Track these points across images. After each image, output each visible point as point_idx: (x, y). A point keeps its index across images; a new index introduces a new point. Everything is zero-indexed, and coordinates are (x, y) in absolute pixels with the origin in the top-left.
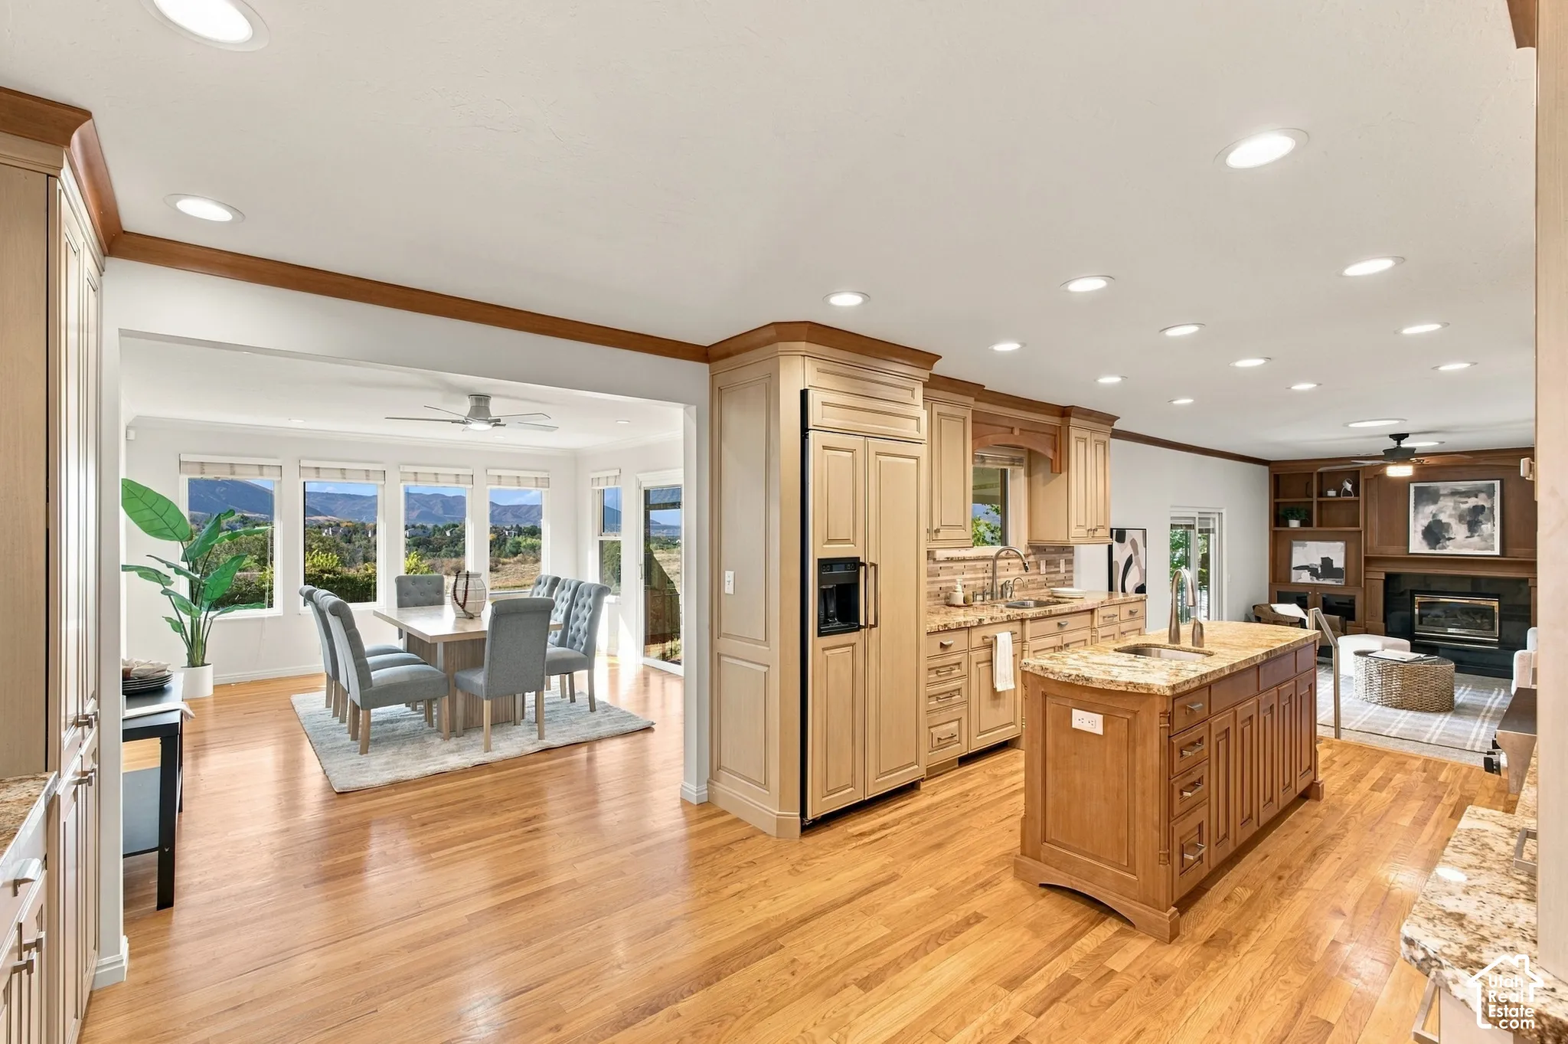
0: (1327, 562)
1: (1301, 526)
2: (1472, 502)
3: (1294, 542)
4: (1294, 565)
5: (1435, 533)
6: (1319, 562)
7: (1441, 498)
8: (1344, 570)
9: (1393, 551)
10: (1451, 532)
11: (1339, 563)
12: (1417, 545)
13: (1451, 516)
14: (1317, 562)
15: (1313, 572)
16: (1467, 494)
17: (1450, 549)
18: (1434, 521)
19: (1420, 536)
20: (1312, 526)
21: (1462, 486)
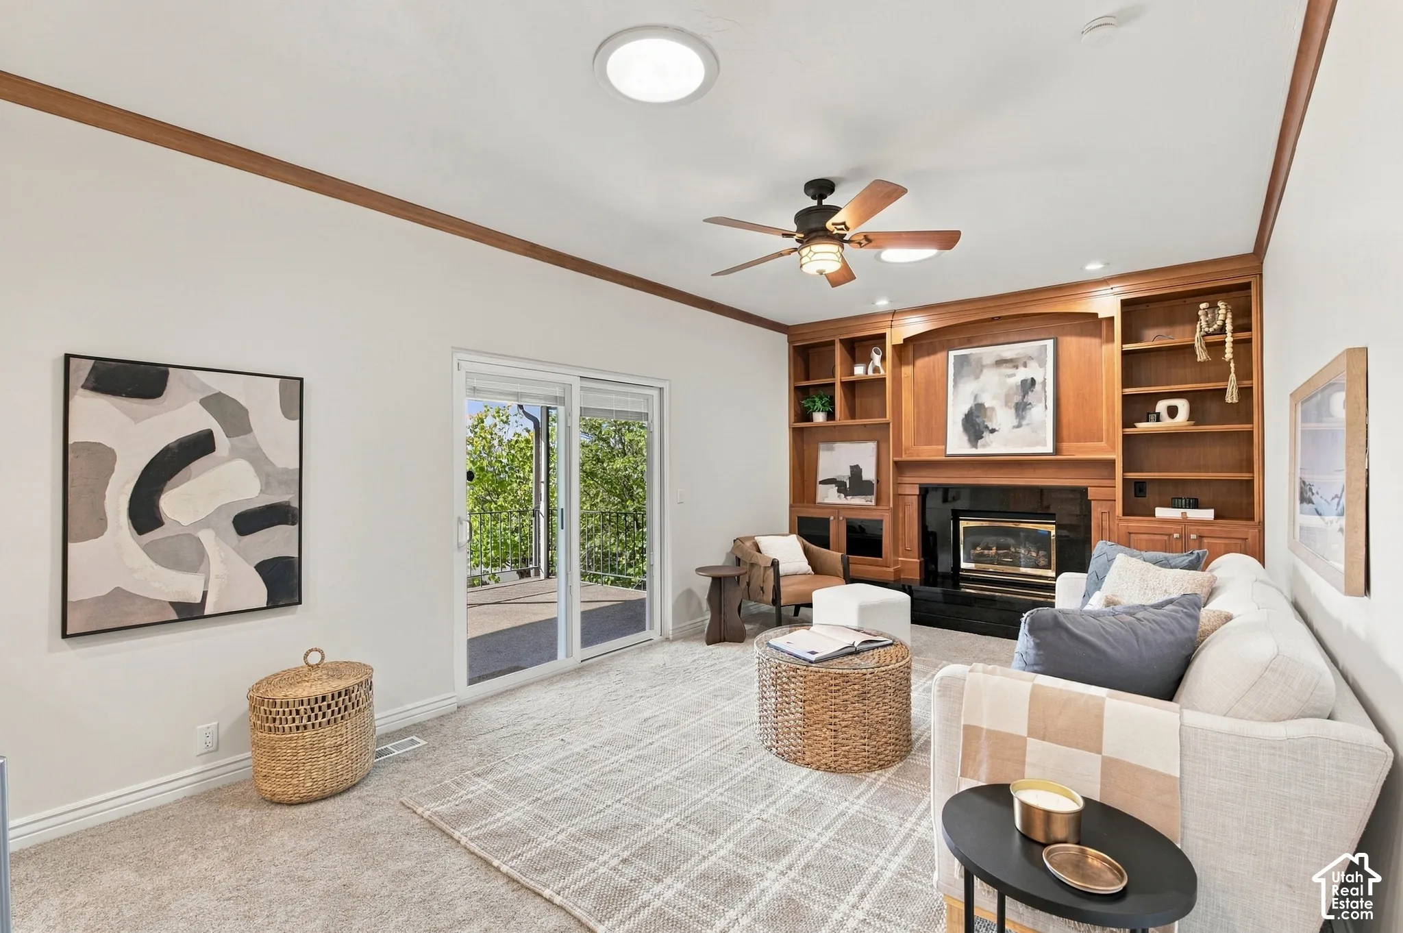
0: (856, 471)
1: (827, 420)
2: (1022, 374)
3: (822, 446)
4: (820, 478)
5: (975, 425)
6: (848, 473)
7: (985, 371)
8: (875, 482)
9: (928, 453)
10: (995, 422)
11: (869, 474)
12: (957, 444)
13: (995, 397)
14: (844, 473)
15: (842, 488)
16: (1012, 363)
17: (992, 446)
18: (976, 405)
19: (960, 428)
20: (834, 420)
21: (1008, 351)
